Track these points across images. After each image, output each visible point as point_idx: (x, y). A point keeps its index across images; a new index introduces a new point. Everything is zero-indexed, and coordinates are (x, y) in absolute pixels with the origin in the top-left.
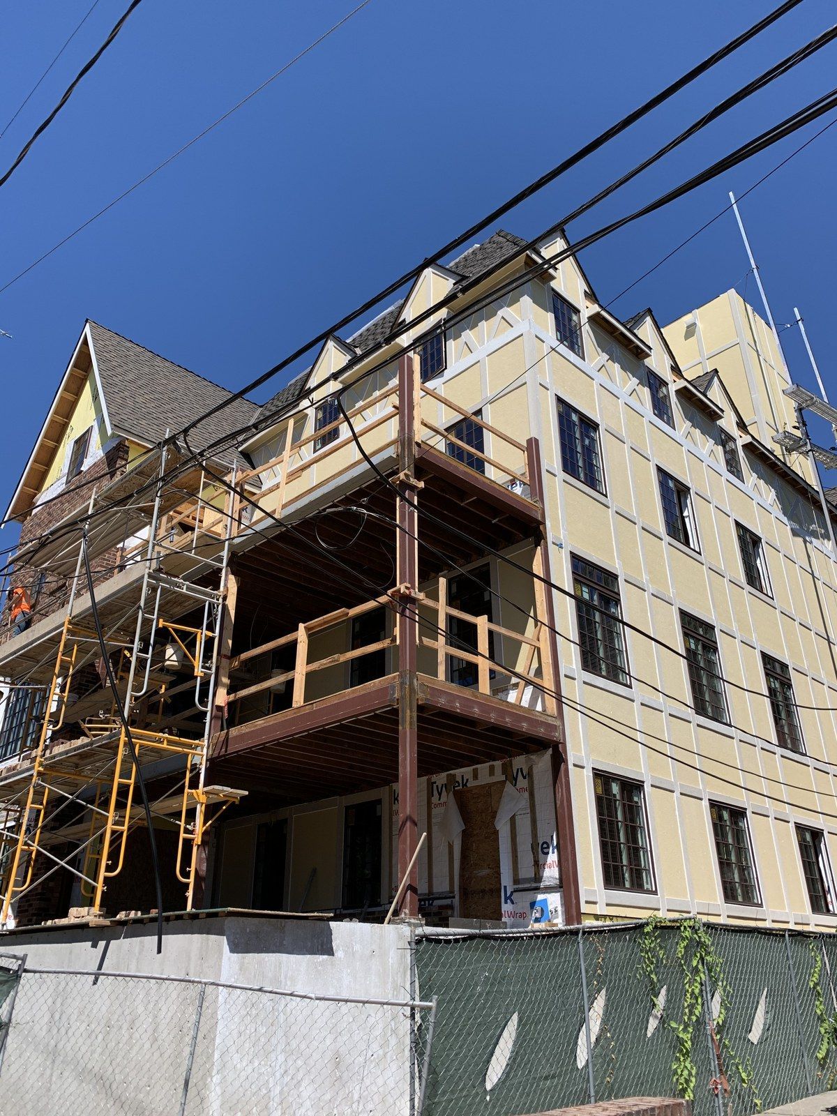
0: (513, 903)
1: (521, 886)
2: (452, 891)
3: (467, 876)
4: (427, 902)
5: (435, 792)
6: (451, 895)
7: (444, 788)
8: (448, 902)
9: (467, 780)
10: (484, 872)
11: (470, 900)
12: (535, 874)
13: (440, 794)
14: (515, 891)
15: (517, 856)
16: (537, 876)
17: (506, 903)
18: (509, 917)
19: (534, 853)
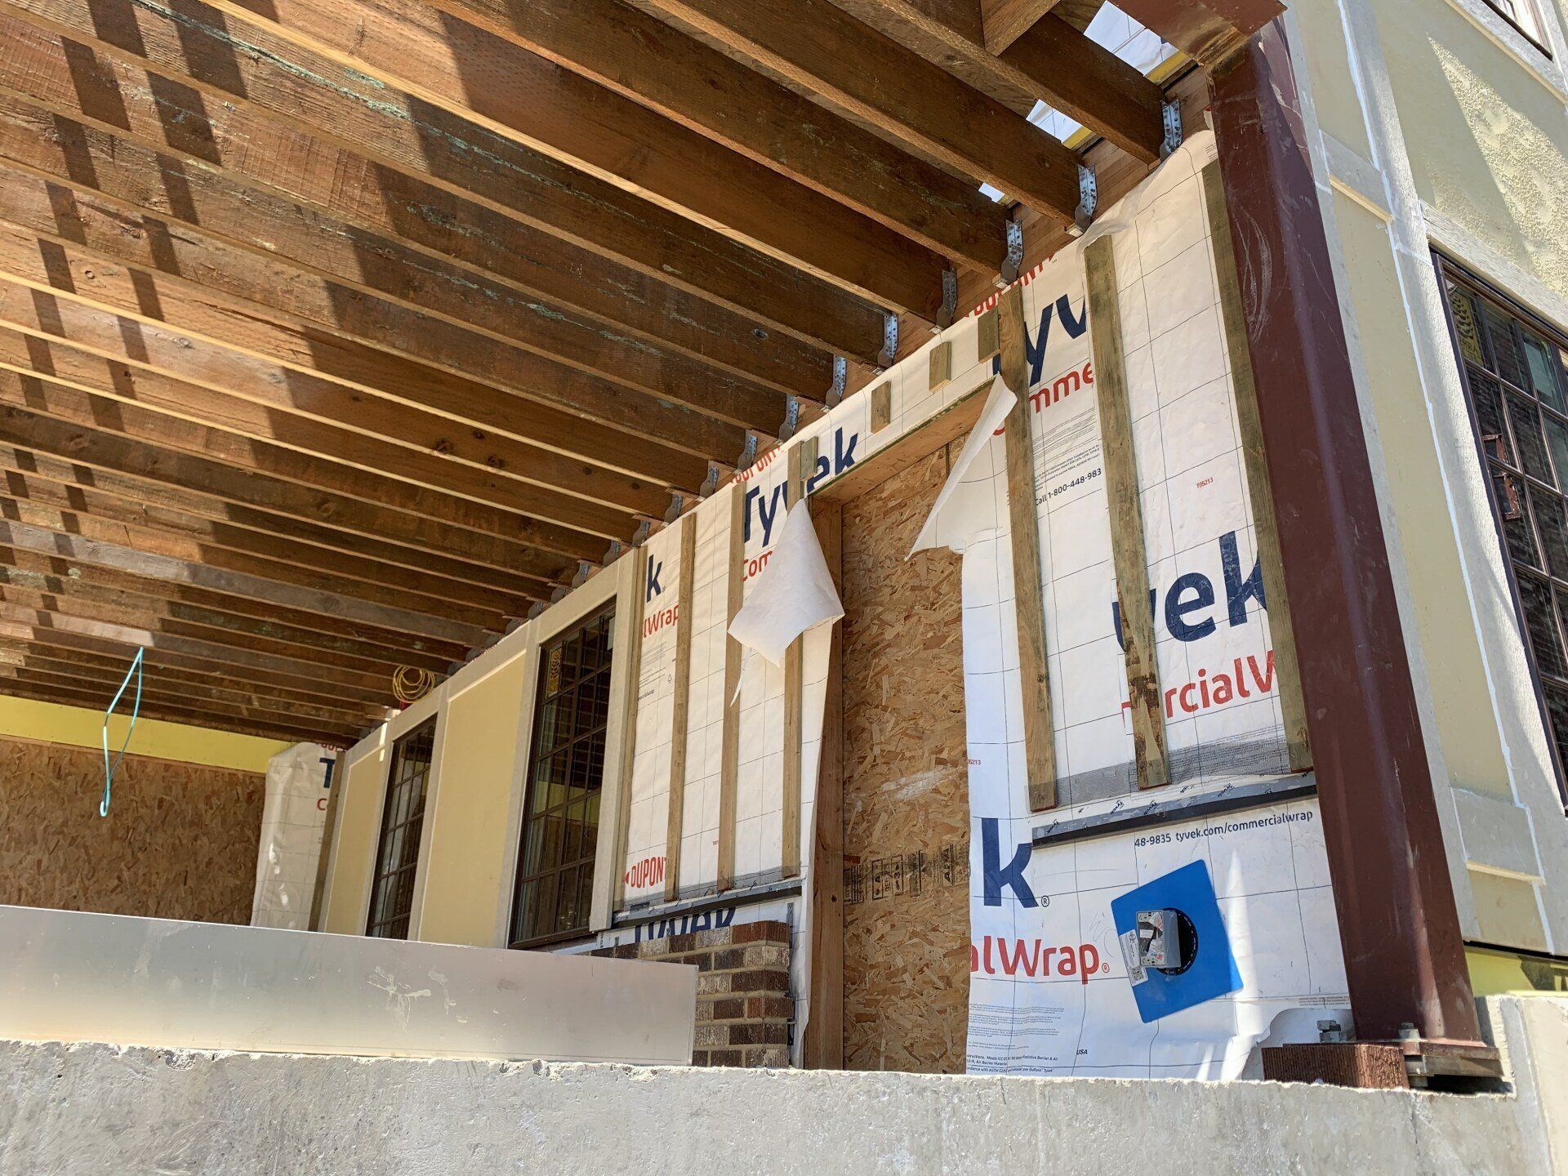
0: (1028, 899)
1: (1065, 816)
2: (789, 871)
3: (859, 807)
4: (713, 917)
5: (756, 524)
6: (789, 883)
7: (781, 498)
8: (774, 912)
9: (854, 439)
10: (922, 782)
11: (869, 902)
12: (1140, 746)
13: (767, 523)
14: (1039, 843)
15: (1045, 678)
16: (1152, 754)
17: (992, 898)
18: (1010, 970)
19: (1126, 645)
